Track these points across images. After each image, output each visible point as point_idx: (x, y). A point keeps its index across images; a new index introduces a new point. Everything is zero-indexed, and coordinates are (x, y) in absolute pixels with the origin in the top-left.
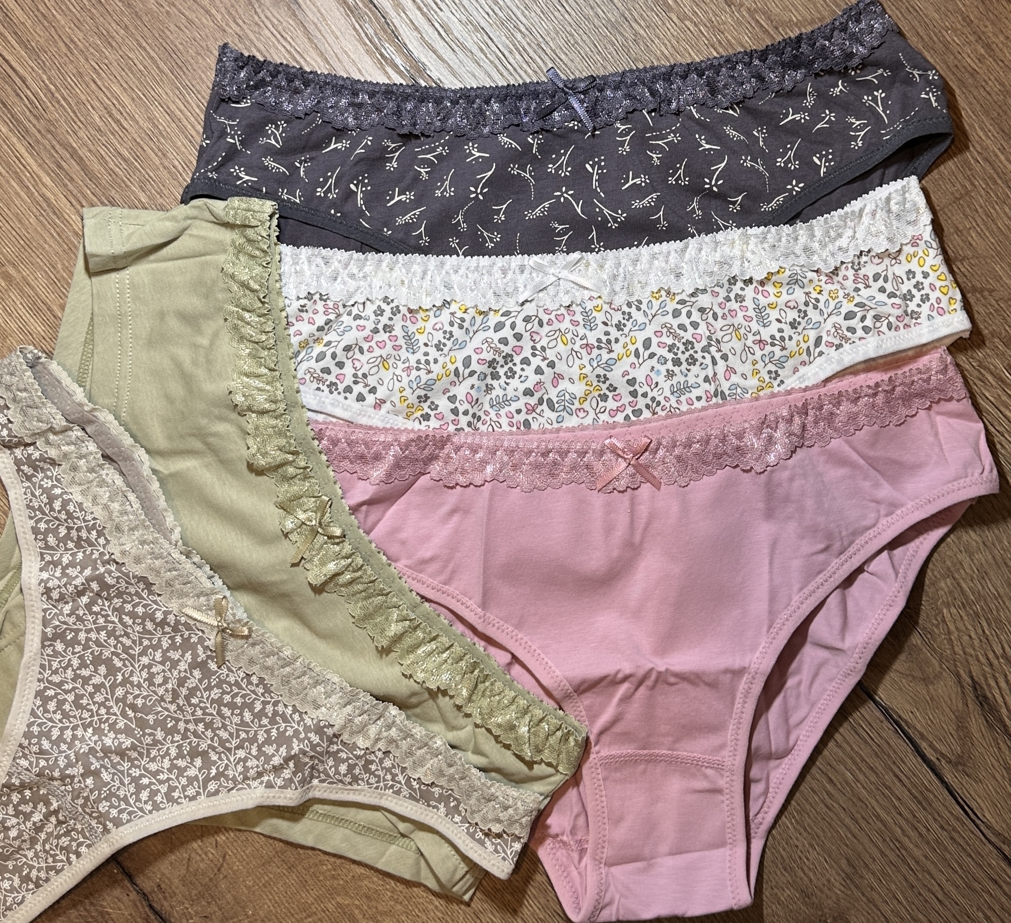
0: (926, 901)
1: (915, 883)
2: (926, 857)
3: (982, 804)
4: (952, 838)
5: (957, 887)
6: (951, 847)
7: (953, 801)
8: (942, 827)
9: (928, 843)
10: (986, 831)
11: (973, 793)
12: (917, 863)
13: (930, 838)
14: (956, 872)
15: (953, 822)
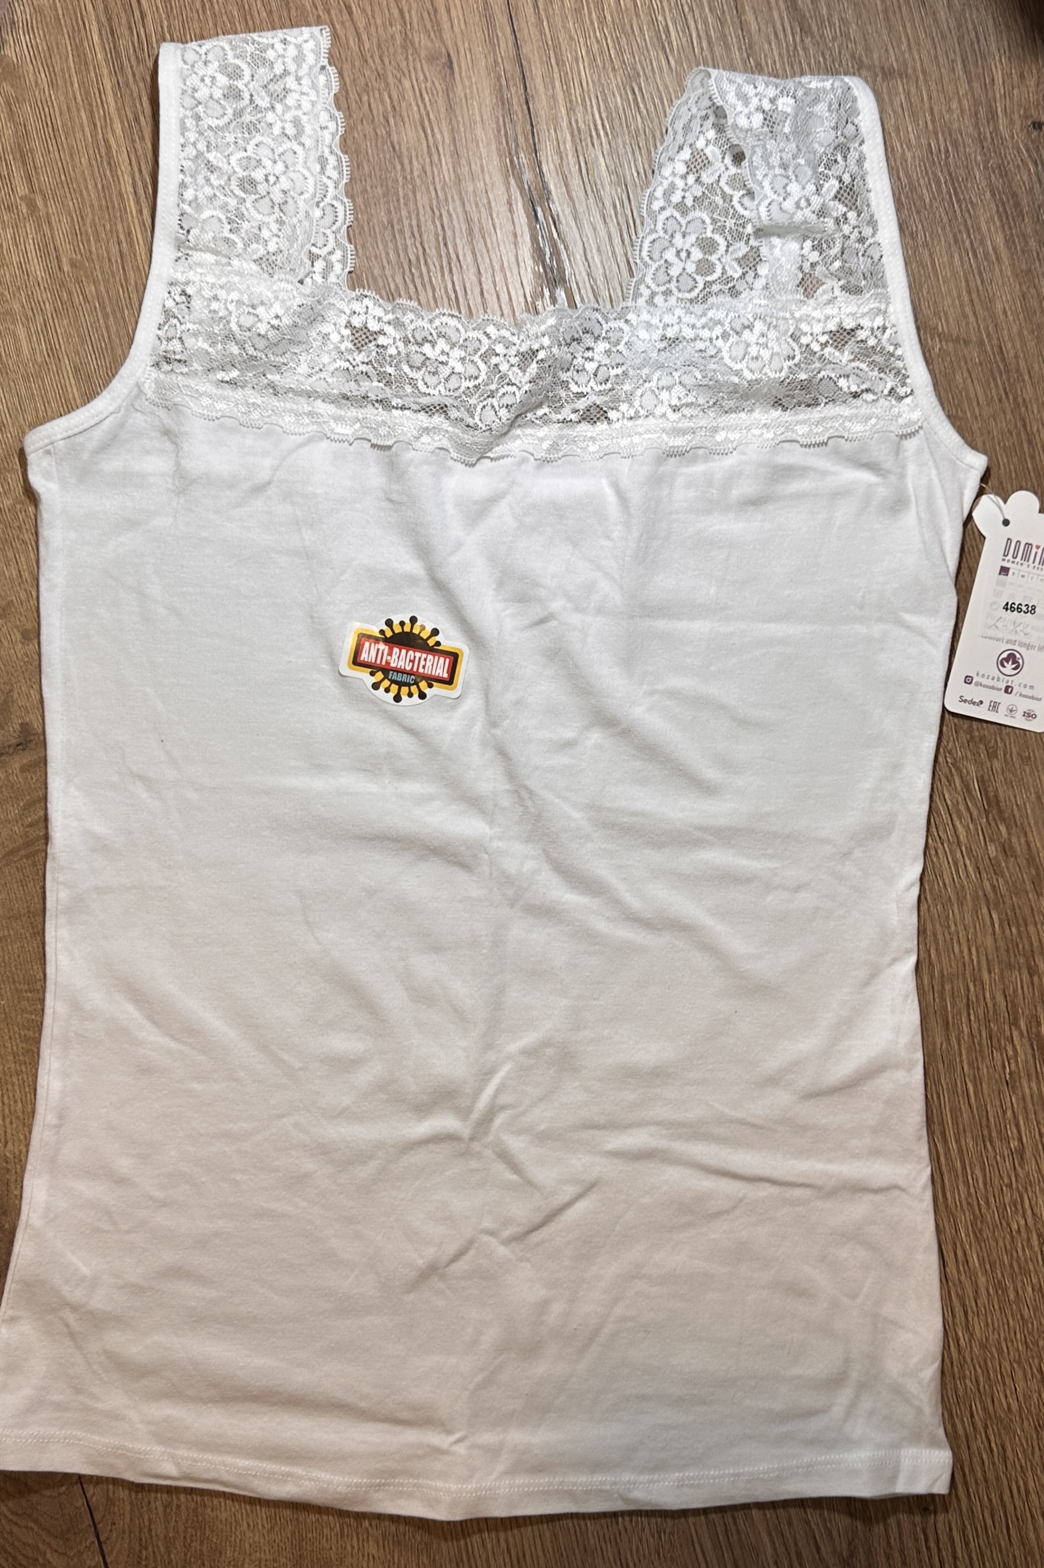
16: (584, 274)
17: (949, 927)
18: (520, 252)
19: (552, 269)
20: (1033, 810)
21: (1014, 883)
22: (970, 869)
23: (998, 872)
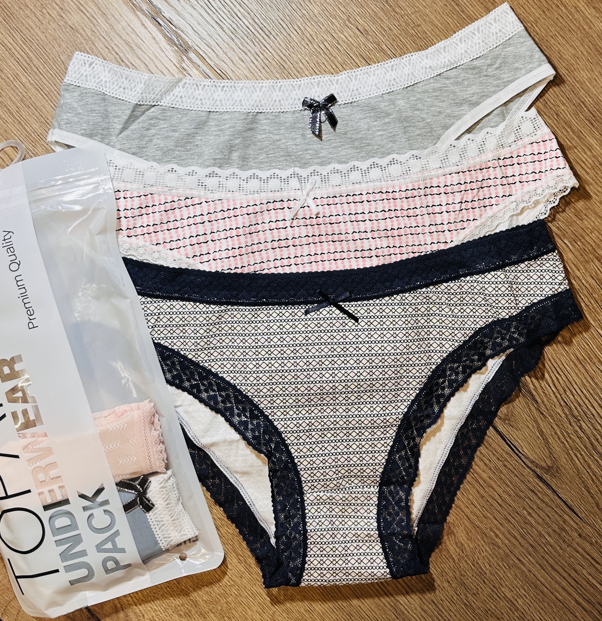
0: (491, 505)
1: (484, 494)
2: (490, 478)
3: (521, 444)
4: (505, 466)
5: (510, 495)
6: (504, 471)
7: (504, 443)
8: (498, 459)
9: (490, 469)
10: (525, 460)
11: (516, 437)
12: (485, 481)
13: (492, 466)
14: (509, 486)
15: (505, 455)
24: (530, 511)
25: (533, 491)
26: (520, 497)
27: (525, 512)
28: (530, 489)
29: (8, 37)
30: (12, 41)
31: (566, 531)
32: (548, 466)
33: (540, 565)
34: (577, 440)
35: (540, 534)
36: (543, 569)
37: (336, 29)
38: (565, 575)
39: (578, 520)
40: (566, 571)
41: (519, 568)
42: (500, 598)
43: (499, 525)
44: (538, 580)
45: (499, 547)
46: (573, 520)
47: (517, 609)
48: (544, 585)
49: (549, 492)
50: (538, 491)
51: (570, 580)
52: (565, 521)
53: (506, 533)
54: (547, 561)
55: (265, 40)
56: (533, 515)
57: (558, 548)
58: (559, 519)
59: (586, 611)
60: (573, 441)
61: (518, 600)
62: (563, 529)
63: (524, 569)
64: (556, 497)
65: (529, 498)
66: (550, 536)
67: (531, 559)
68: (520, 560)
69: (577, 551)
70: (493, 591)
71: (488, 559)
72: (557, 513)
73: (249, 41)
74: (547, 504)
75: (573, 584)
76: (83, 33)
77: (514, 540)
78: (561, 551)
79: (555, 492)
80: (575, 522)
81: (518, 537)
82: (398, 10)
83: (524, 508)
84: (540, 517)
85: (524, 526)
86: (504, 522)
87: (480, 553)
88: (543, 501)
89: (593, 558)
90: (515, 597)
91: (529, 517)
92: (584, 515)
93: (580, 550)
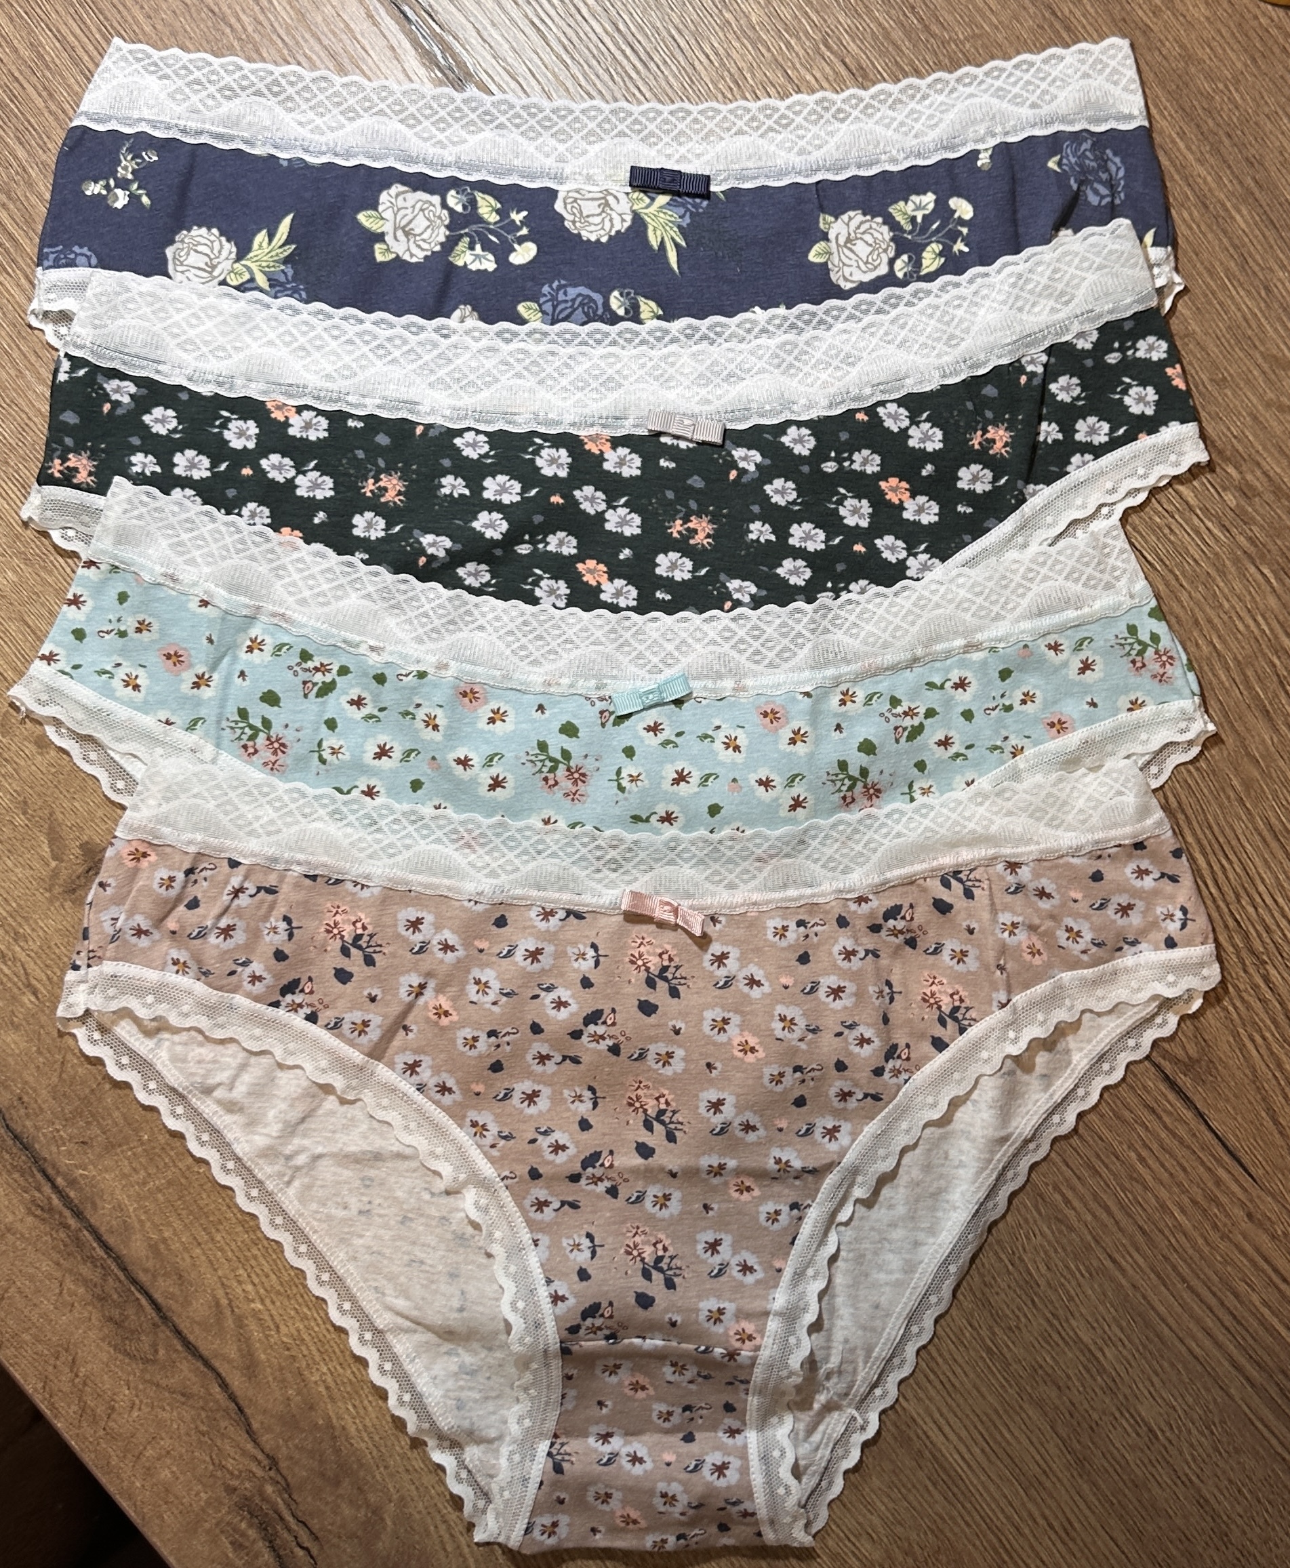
16: (489, 57)
17: (1221, 605)
18: (406, 66)
19: (450, 68)
20: (1256, 436)
21: (1271, 524)
22: (1216, 531)
23: (1247, 521)
24: (1145, 1153)
25: (1153, 1111)
26: (1124, 1121)
27: (1133, 1154)
28: (1147, 1106)
29: (71, 21)
30: (78, 31)
31: (1219, 1205)
32: (1190, 1058)
33: (1159, 1276)
34: (1257, 1005)
35: (1163, 1206)
36: (1165, 1285)
37: (796, 61)
38: (1213, 1301)
39: (1247, 1182)
40: (1214, 1294)
41: (1112, 1279)
42: (1066, 1343)
43: (1075, 1181)
44: (1153, 1308)
45: (1071, 1228)
46: (1236, 1181)
47: (1102, 1370)
48: (1163, 1320)
49: (1189, 1115)
50: (1165, 1111)
51: (1221, 1313)
52: (1218, 1182)
53: (1089, 1197)
54: (1174, 1268)
55: (638, 73)
56: (1150, 1162)
57: (1200, 1241)
58: (1206, 1176)
59: (1253, 1385)
60: (1249, 1007)
61: (1106, 1350)
62: (1214, 1200)
63: (1124, 1282)
64: (1203, 1128)
65: (1143, 1125)
66: (1183, 1211)
67: (1141, 1261)
68: (1114, 1261)
69: (1242, 1252)
70: (1051, 1325)
71: (1046, 1252)
72: (1203, 1163)
73: (601, 72)
74: (1181, 1141)
75: (1227, 1324)
76: (238, 26)
77: (1104, 1216)
78: (1206, 1249)
79: (1201, 1115)
80: (1241, 1186)
81: (1114, 1209)
82: (935, 28)
83: (1131, 1146)
84: (1166, 1170)
85: (1128, 1185)
86: (1085, 1173)
87: (1028, 1238)
88: (1174, 1135)
89: (1276, 1270)
90: (1100, 1342)
91: (1139, 1166)
92: (1261, 1172)
93: (1248, 1248)
